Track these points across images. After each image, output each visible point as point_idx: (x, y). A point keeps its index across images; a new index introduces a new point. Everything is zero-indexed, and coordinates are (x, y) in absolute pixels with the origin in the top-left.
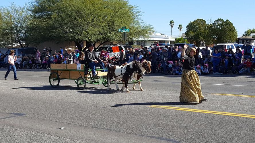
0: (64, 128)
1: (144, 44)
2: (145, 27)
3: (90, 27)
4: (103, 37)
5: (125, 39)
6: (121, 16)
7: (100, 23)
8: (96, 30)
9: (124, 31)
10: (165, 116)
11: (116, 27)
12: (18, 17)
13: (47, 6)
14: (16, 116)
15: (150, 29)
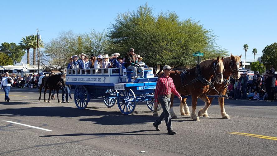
0: (145, 152)
2: (220, 51)
3: (164, 51)
4: (177, 61)
6: (195, 40)
7: (174, 48)
8: (170, 54)
9: (198, 55)
11: (191, 52)
12: (97, 43)
14: (98, 138)
15: (225, 52)
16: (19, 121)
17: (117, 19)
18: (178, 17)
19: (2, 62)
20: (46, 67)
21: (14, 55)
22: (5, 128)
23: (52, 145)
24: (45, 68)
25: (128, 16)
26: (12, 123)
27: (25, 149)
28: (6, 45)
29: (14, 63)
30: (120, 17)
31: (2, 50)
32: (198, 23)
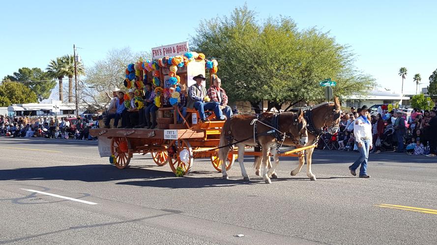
0: (243, 235)
1: (359, 105)
2: (362, 78)
3: (275, 79)
4: (294, 95)
5: (329, 98)
6: (323, 61)
7: (290, 74)
8: (284, 83)
9: (327, 84)
10: (404, 222)
11: (316, 79)
14: (169, 214)
15: (370, 81)
16: (46, 190)
17: (199, 29)
18: (295, 26)
19: (20, 99)
20: (89, 106)
21: (39, 87)
22: (23, 201)
23: (97, 225)
24: (87, 107)
25: (217, 24)
26: (36, 193)
27: (56, 232)
28: (25, 72)
29: (39, 99)
30: (204, 26)
31: (19, 80)
32: (327, 35)
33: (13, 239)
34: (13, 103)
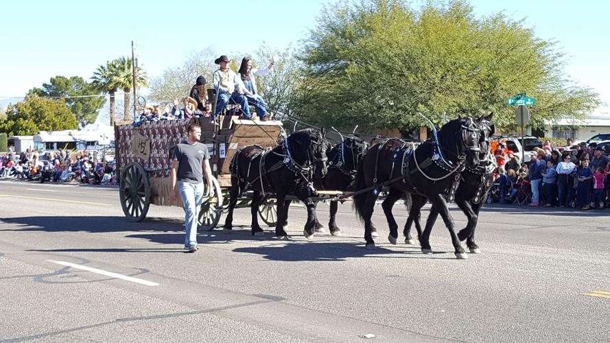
0: (373, 336)
1: (573, 134)
2: (576, 93)
3: (437, 94)
5: (522, 123)
6: (515, 66)
7: (461, 85)
8: (451, 100)
9: (520, 102)
11: (502, 95)
12: (273, 75)
13: (337, 47)
14: (265, 302)
15: (589, 96)
16: (85, 262)
17: (320, 16)
18: (471, 11)
19: (51, 123)
21: (80, 105)
22: (51, 279)
23: (157, 317)
25: (348, 9)
26: (69, 267)
27: (97, 325)
28: (60, 83)
29: (80, 125)
30: (329, 12)
31: (51, 95)
32: (522, 24)
33: (32, 335)
34: (42, 129)
